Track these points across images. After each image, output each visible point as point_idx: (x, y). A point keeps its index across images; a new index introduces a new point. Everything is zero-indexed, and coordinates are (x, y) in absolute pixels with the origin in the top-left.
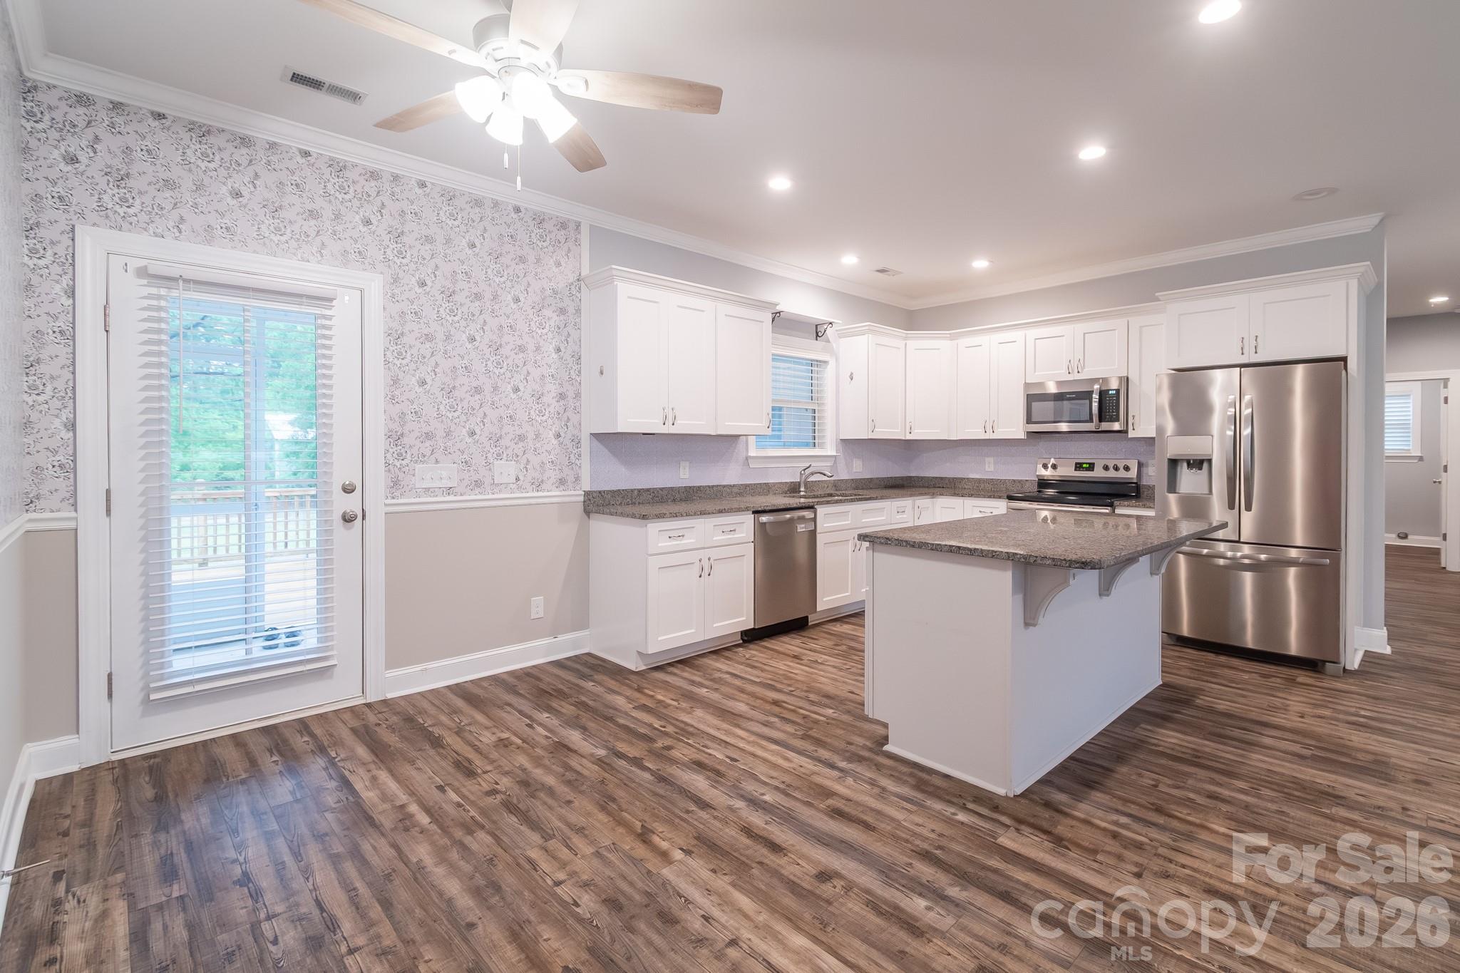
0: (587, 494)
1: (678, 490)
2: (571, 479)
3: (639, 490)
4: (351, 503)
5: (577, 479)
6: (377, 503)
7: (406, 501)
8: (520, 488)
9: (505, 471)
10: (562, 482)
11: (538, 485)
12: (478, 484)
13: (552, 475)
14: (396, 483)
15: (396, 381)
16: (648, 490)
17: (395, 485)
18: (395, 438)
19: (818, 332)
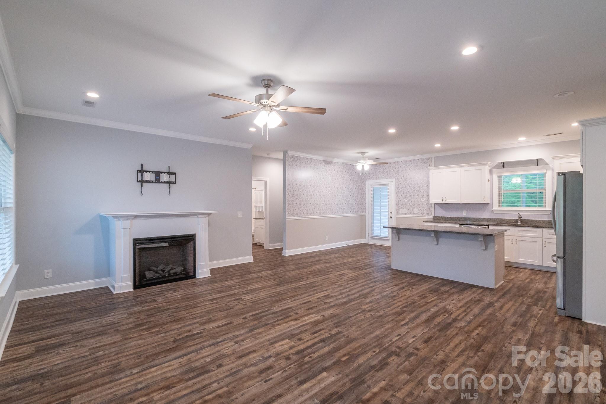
0: (433, 217)
1: (461, 218)
2: (430, 213)
3: (448, 217)
4: (391, 215)
5: (431, 213)
6: (394, 215)
7: (399, 215)
8: (419, 215)
9: (416, 211)
10: (428, 214)
11: (423, 214)
12: (411, 213)
13: (426, 212)
14: (397, 212)
15: (397, 196)
16: (451, 217)
17: (397, 213)
18: (397, 205)
19: (537, 162)
